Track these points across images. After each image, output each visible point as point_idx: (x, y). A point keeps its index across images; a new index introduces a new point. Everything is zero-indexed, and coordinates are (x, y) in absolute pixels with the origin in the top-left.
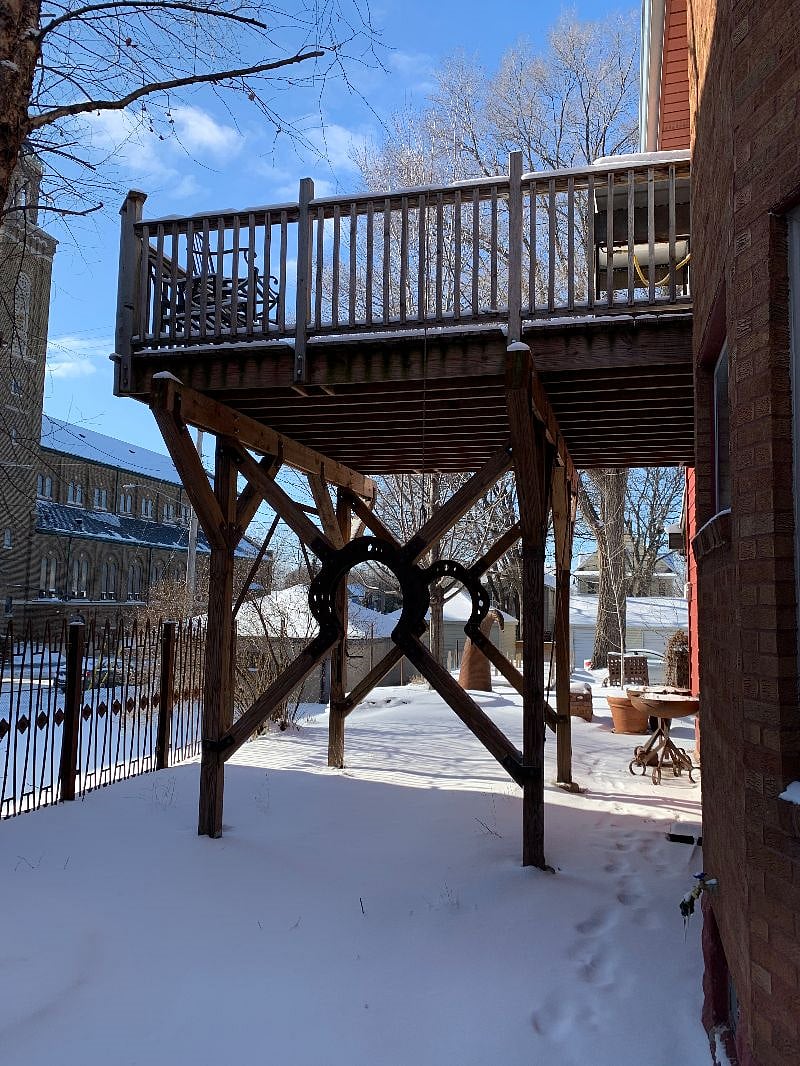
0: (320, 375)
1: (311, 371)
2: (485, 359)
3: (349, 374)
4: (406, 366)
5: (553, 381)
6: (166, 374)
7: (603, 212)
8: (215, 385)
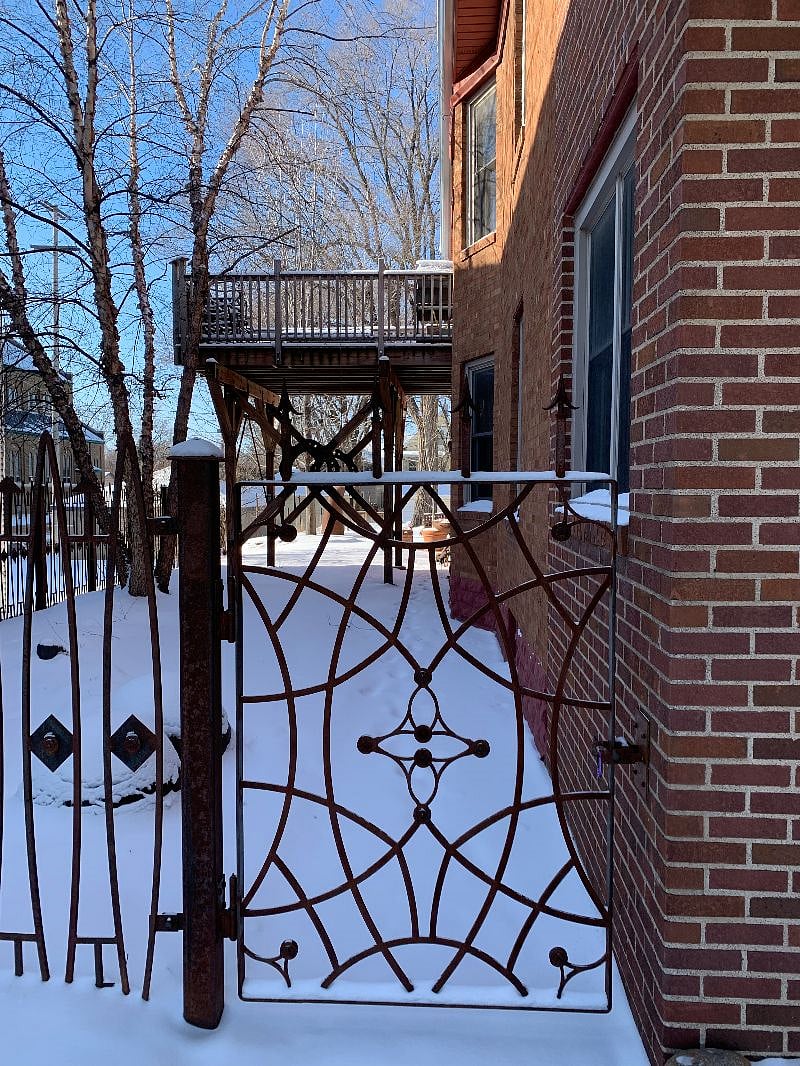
0: (288, 360)
1: (283, 358)
2: (368, 358)
3: (303, 362)
4: (331, 360)
5: (399, 369)
6: (212, 360)
7: (420, 288)
8: (233, 362)
